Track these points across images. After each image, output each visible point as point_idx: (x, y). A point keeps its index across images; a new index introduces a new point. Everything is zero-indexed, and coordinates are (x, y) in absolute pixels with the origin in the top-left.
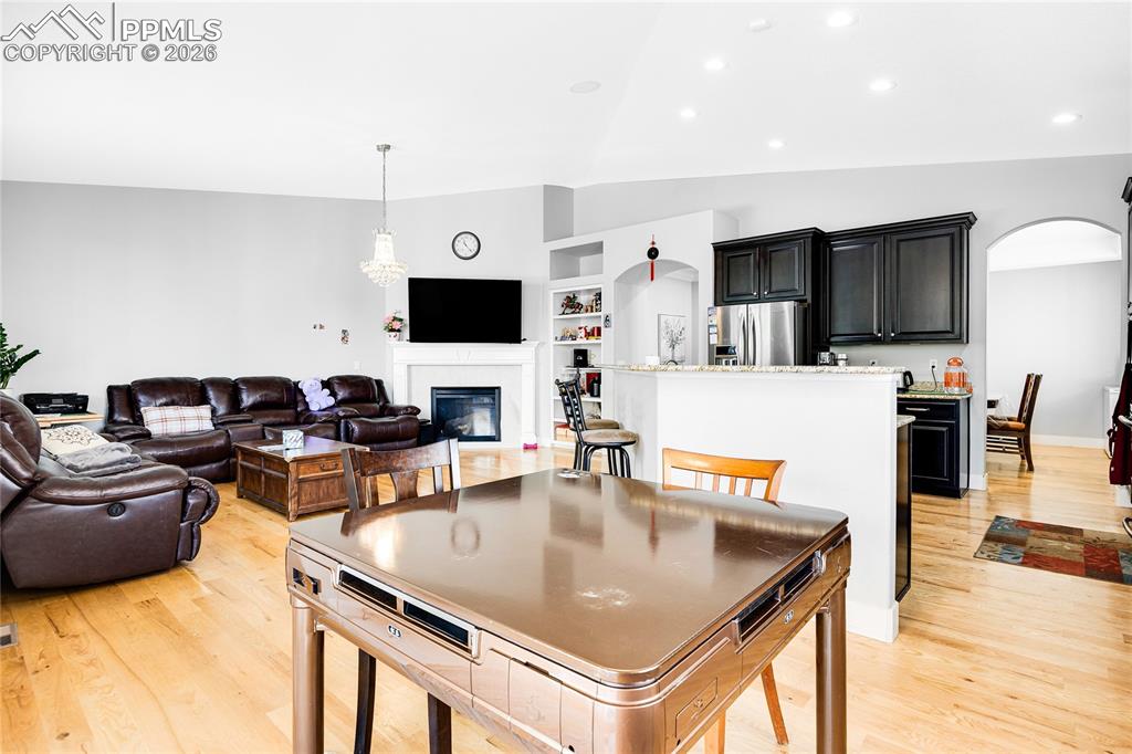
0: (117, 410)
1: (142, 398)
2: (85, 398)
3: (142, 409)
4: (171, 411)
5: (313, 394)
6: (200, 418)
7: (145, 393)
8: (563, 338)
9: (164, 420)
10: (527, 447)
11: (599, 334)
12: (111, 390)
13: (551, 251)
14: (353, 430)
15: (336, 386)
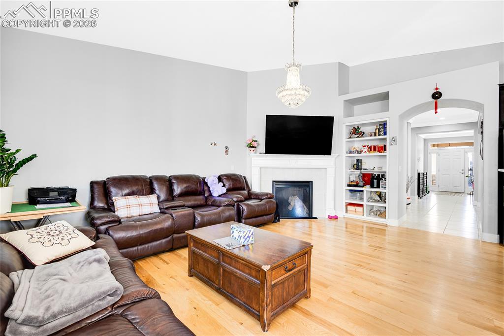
0: (96, 199)
1: (113, 190)
2: (74, 191)
3: (113, 198)
4: (133, 200)
5: (214, 186)
6: (151, 204)
7: (115, 186)
8: (350, 152)
9: (128, 207)
10: (330, 218)
11: (385, 150)
12: (93, 184)
13: (345, 101)
14: (243, 210)
15: (224, 180)
